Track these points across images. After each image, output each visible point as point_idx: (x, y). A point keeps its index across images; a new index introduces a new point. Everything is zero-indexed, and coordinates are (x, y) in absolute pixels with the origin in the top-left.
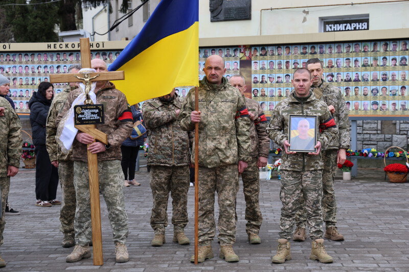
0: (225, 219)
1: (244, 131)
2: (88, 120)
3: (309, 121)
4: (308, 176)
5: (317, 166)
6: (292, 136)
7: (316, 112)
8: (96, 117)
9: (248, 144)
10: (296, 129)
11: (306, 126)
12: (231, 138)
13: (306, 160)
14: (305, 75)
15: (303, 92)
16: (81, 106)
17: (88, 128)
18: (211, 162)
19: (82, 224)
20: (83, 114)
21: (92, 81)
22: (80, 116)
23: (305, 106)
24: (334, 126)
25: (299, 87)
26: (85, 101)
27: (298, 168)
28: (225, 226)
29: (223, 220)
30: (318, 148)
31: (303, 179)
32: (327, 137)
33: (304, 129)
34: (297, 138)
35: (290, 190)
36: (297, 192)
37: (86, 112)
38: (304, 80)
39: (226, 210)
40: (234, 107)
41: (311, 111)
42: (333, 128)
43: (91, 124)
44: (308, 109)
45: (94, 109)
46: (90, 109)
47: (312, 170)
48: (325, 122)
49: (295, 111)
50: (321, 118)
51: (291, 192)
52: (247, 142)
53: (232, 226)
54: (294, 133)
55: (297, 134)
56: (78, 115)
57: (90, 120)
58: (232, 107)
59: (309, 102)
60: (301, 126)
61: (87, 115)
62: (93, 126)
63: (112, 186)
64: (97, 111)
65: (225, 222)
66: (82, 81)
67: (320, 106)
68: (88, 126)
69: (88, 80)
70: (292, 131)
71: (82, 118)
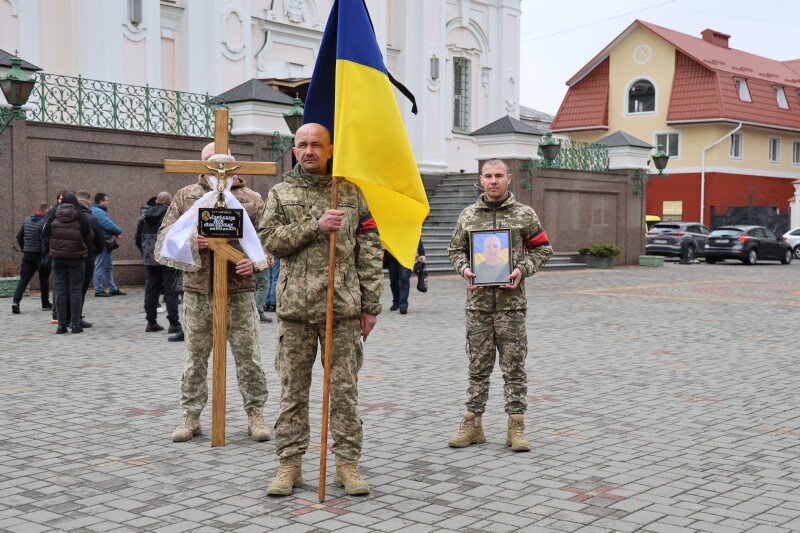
0: (342, 416)
1: (368, 259)
2: (219, 231)
3: (499, 237)
4: (503, 319)
5: (515, 304)
6: (477, 262)
7: (515, 223)
8: (231, 227)
9: (377, 282)
10: (481, 252)
11: (495, 246)
12: (349, 270)
13: (497, 295)
14: (499, 168)
15: (496, 194)
16: (209, 210)
17: (217, 243)
18: (314, 314)
19: (195, 386)
20: (211, 221)
21: (229, 174)
22: (207, 224)
23: (498, 214)
24: (546, 243)
25: (491, 186)
26: (216, 204)
27: (486, 307)
28: (342, 429)
29: (338, 418)
30: (514, 278)
31: (496, 324)
32: (533, 260)
33: (493, 250)
34: (483, 264)
35: (476, 340)
36: (487, 343)
37: (216, 218)
38: (498, 176)
39: (344, 400)
40: (353, 215)
41: (508, 221)
42: (543, 247)
43: (223, 237)
44: (503, 218)
45: (228, 215)
46: (223, 215)
47: (509, 311)
48: (530, 238)
49: (484, 221)
50: (523, 233)
51: (479, 344)
52: (376, 279)
53: (355, 429)
54: (479, 258)
55: (484, 259)
56: (204, 222)
57: (222, 232)
58: (351, 215)
59: (506, 208)
60: (489, 247)
61: (218, 223)
62: (224, 240)
63: (245, 330)
64: (234, 218)
65: (342, 421)
66: (213, 173)
67: (522, 213)
68: (218, 239)
69: (223, 171)
70: (475, 256)
71: (209, 228)
